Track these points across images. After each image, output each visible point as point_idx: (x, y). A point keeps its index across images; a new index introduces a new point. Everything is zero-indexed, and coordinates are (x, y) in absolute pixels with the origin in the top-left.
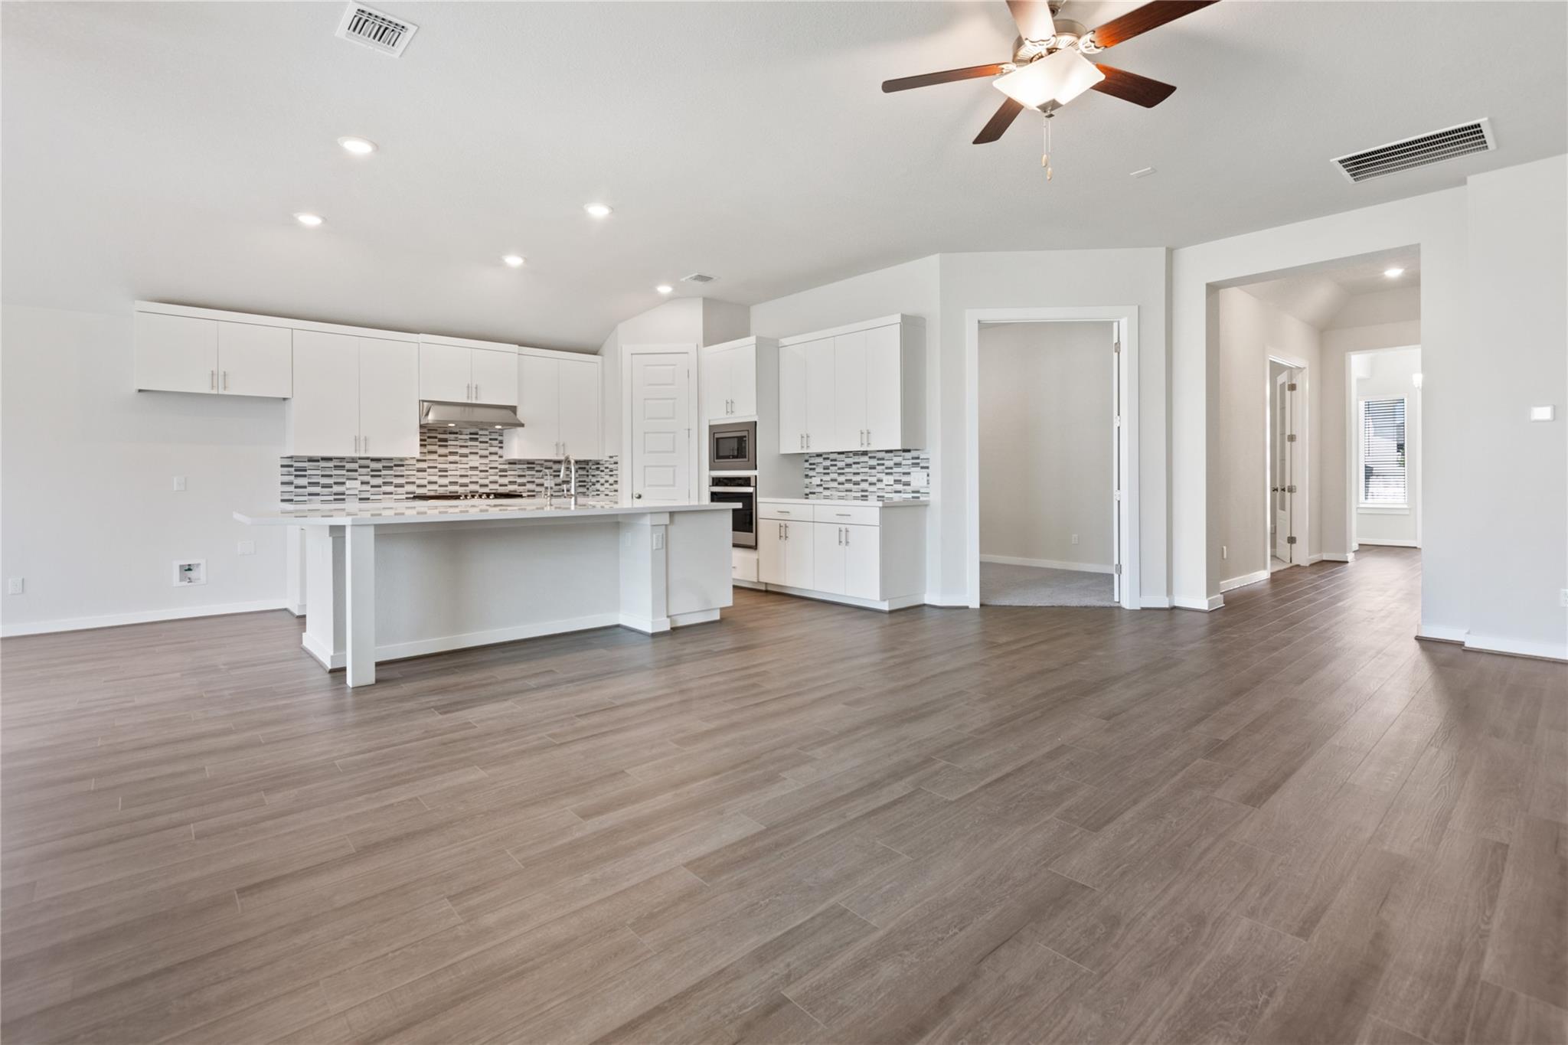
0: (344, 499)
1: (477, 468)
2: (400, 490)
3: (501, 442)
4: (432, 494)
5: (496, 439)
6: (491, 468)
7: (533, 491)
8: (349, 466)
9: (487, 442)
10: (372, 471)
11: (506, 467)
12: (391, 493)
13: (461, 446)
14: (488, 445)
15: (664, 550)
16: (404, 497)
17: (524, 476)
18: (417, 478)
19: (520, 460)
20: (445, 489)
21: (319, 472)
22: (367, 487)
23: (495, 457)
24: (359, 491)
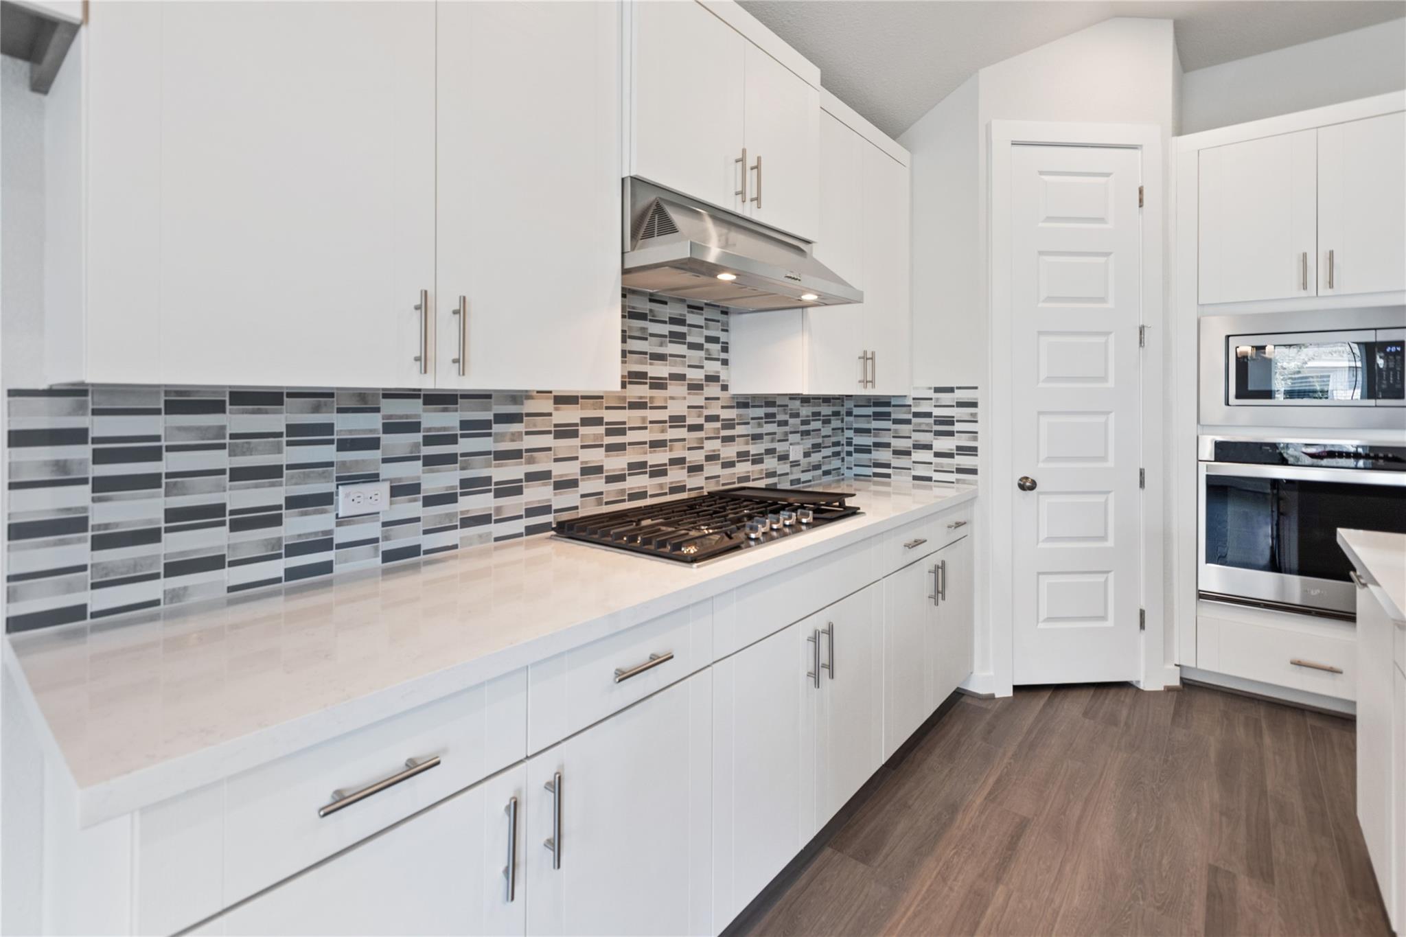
0: (327, 567)
1: (683, 418)
2: (513, 504)
3: (725, 349)
4: (591, 509)
5: (717, 340)
6: (708, 419)
8: (347, 424)
9: (700, 347)
10: (429, 441)
12: (484, 519)
14: (702, 354)
16: (519, 526)
18: (556, 460)
19: (754, 397)
20: (623, 491)
21: (220, 459)
22: (410, 507)
23: (713, 390)
24: (385, 524)
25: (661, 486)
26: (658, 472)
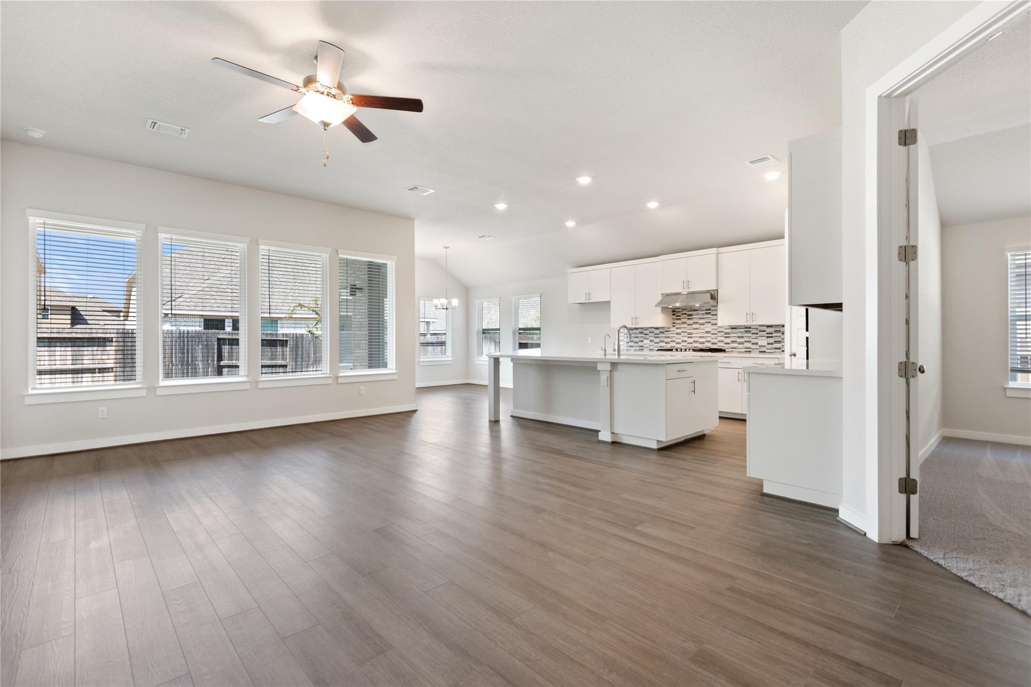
1: (710, 332)
6: (719, 332)
7: (750, 348)
8: (645, 332)
11: (729, 331)
13: (700, 318)
15: (609, 387)
17: (743, 337)
19: (739, 326)
26: (703, 343)
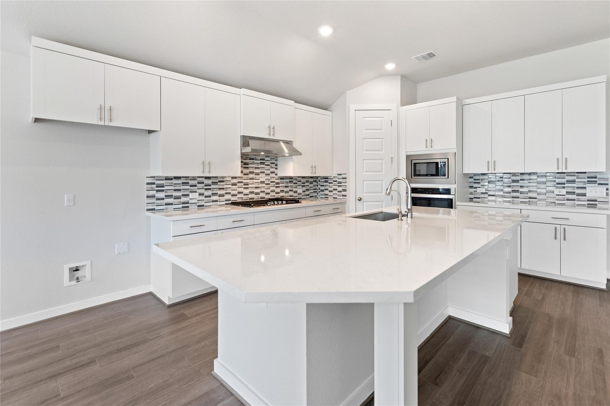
0: (188, 207)
1: (264, 182)
2: (222, 198)
3: (276, 165)
4: (240, 200)
5: (274, 163)
6: (271, 182)
8: (191, 182)
9: (269, 165)
10: (206, 185)
11: (279, 181)
12: (217, 201)
13: (256, 168)
14: (270, 167)
16: (224, 203)
17: (288, 187)
18: (232, 190)
19: (286, 177)
20: (248, 198)
21: (172, 188)
22: (202, 198)
23: (273, 175)
24: (198, 200)
25: (258, 197)
26: (257, 194)
